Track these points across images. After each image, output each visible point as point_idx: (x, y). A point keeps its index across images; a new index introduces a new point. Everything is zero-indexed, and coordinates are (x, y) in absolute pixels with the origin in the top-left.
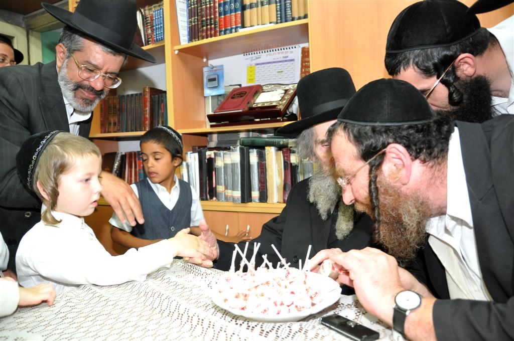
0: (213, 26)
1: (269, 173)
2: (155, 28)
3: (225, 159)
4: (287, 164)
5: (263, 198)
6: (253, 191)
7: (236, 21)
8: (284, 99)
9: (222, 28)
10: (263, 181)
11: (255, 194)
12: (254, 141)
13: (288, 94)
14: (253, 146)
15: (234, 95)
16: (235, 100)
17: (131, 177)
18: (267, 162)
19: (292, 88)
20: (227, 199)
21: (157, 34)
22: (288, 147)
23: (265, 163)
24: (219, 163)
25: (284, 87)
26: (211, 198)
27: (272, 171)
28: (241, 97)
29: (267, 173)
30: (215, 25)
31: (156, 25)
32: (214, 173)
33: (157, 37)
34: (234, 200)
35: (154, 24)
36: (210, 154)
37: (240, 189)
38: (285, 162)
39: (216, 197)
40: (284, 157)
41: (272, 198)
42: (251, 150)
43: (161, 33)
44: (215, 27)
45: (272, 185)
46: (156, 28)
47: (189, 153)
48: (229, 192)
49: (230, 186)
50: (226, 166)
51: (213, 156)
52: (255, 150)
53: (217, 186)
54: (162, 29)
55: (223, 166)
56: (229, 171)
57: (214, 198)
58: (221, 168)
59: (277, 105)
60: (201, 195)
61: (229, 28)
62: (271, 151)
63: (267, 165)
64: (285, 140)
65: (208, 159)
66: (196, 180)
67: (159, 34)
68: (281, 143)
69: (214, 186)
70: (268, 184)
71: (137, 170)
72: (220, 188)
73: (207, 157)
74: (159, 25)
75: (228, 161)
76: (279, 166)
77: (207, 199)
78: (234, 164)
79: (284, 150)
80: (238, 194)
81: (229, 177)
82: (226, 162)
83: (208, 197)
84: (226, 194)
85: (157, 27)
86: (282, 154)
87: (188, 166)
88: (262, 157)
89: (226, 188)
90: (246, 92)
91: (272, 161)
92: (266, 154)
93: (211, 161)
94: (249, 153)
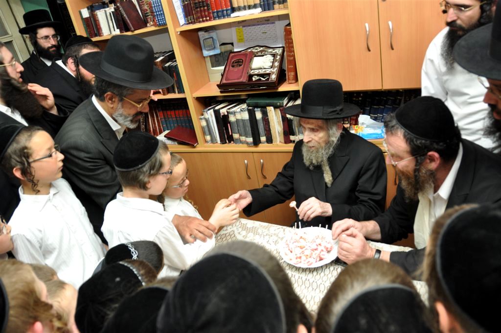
0: (206, 8)
1: (271, 124)
2: (155, 14)
3: (236, 116)
4: (284, 119)
5: (270, 140)
6: (262, 136)
7: (225, 4)
8: (275, 67)
9: (214, 10)
10: (267, 129)
11: (263, 139)
12: (257, 103)
13: (276, 61)
14: (257, 106)
15: (233, 63)
16: (236, 69)
17: (155, 124)
18: (269, 117)
19: (278, 52)
20: (241, 142)
21: (158, 20)
22: (283, 106)
23: (268, 119)
24: (232, 119)
25: (270, 50)
26: (230, 142)
27: (274, 123)
28: (240, 65)
29: (270, 124)
30: (208, 7)
31: (156, 12)
32: (229, 125)
33: (159, 22)
34: (247, 143)
35: (154, 11)
36: (224, 111)
37: (251, 136)
38: (282, 117)
39: (233, 141)
40: (281, 113)
41: (276, 141)
42: (256, 109)
43: (163, 19)
44: (208, 9)
45: (275, 132)
46: (157, 15)
47: (205, 110)
48: (243, 138)
49: (243, 133)
50: (237, 120)
51: (226, 114)
52: (259, 109)
53: (233, 134)
54: (163, 16)
55: (235, 120)
56: (241, 124)
57: (232, 142)
58: (234, 122)
59: (270, 73)
60: (221, 141)
61: (221, 10)
62: (271, 110)
63: (269, 119)
64: (280, 102)
65: (222, 116)
66: (215, 130)
67: (161, 20)
68: (278, 104)
69: (230, 134)
70: (271, 132)
71: (159, 118)
72: (236, 136)
73: (222, 114)
74: (159, 12)
75: (239, 117)
76: (278, 119)
77: (226, 143)
78: (245, 120)
79: (281, 108)
80: (250, 140)
81: (241, 128)
82: (237, 118)
83: (227, 141)
84: (241, 139)
85: (158, 13)
86: (279, 112)
87: (207, 121)
88: (265, 114)
89: (241, 135)
90: (242, 60)
91: (273, 116)
92: (268, 111)
93: (226, 117)
94: (255, 111)
